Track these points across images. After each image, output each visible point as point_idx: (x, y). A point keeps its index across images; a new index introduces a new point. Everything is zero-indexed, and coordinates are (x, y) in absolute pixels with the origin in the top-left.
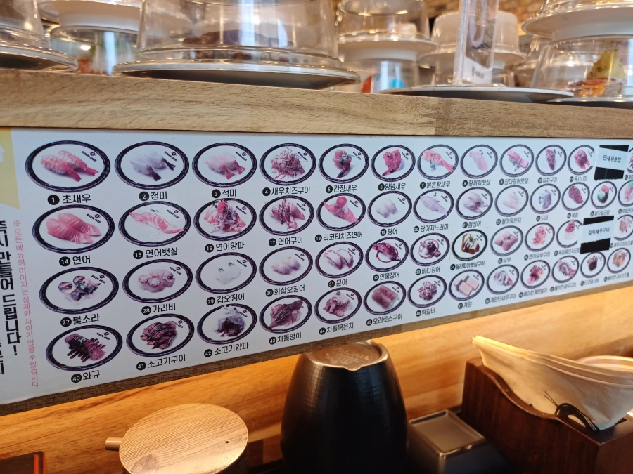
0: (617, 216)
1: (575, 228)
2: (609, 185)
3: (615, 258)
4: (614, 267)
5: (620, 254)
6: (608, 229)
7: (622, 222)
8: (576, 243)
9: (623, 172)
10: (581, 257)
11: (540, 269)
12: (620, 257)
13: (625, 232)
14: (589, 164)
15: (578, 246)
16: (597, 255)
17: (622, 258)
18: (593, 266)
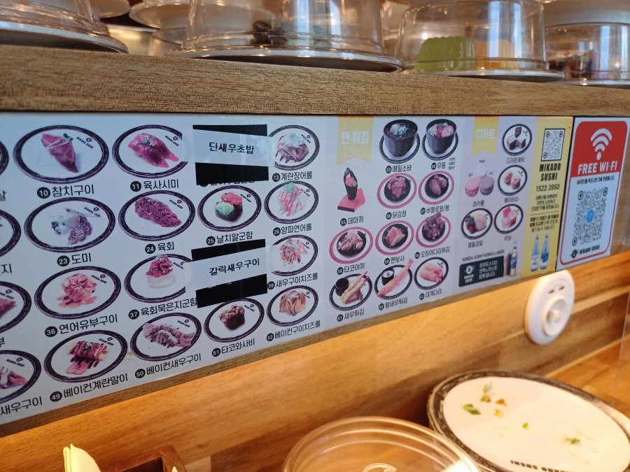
0: (270, 239)
1: (174, 267)
2: (238, 192)
3: (283, 303)
4: (282, 317)
5: (294, 296)
6: (256, 262)
7: (284, 248)
8: (183, 291)
9: (266, 169)
10: (202, 313)
11: (96, 346)
12: (294, 300)
13: (295, 262)
14: (175, 159)
15: (191, 294)
16: (240, 304)
17: (298, 302)
18: (235, 321)
